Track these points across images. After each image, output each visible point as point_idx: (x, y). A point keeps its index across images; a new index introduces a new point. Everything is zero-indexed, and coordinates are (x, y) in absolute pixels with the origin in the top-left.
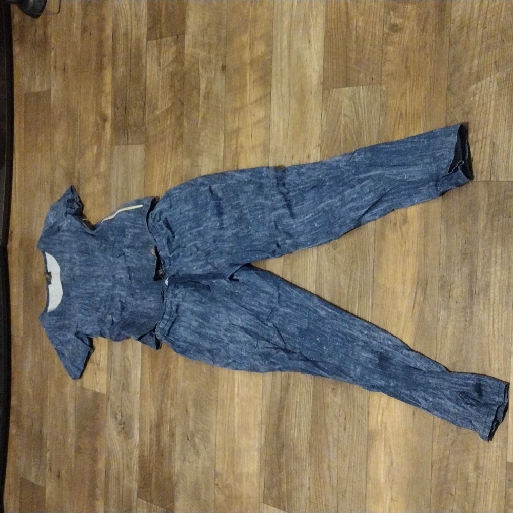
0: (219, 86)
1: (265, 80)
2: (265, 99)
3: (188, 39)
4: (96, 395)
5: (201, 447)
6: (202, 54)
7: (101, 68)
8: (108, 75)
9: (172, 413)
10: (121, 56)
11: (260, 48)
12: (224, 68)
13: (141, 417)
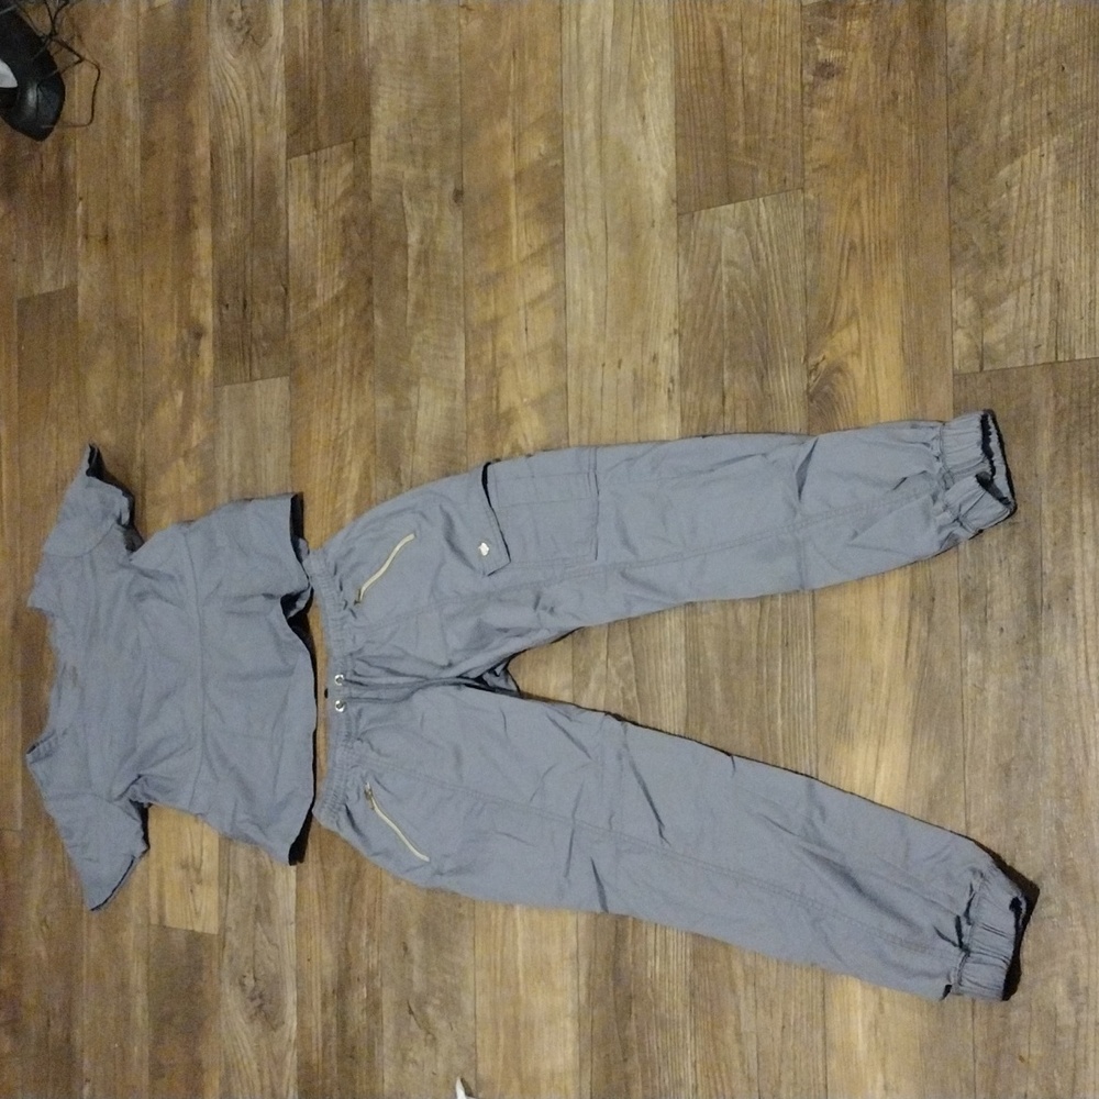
0: (450, 236)
1: (551, 210)
2: (554, 248)
3: (378, 143)
4: (195, 939)
5: (442, 1025)
6: (409, 173)
7: (187, 225)
8: (203, 238)
9: (371, 956)
10: (231, 195)
11: (536, 147)
12: (458, 195)
13: (300, 976)
